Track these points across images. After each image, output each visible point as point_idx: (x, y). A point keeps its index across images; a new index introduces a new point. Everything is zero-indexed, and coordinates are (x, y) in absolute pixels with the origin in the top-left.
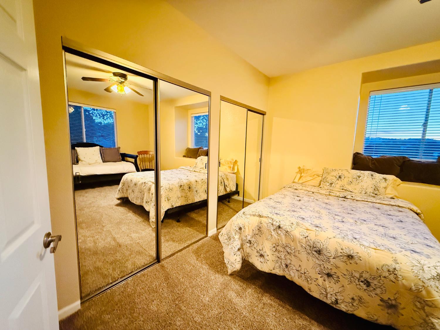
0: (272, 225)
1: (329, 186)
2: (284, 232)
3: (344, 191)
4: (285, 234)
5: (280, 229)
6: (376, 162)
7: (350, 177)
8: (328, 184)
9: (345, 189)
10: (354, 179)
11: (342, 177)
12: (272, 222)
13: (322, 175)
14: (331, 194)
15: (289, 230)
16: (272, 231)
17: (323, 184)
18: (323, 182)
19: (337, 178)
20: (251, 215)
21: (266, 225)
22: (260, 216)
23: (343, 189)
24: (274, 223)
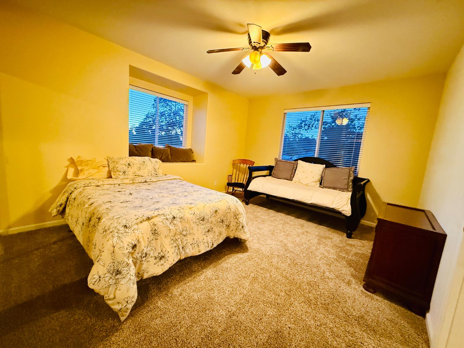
0: (167, 220)
1: (122, 175)
2: (179, 219)
3: (136, 177)
4: (180, 221)
5: (175, 219)
6: (138, 149)
7: (138, 163)
8: (121, 173)
9: (138, 175)
10: (141, 164)
11: (131, 165)
12: (165, 217)
13: (108, 165)
14: (134, 181)
15: (182, 216)
16: (169, 225)
17: (114, 174)
18: (114, 172)
19: (127, 165)
20: (137, 224)
21: (162, 224)
22: (149, 219)
23: (135, 175)
24: (168, 217)
